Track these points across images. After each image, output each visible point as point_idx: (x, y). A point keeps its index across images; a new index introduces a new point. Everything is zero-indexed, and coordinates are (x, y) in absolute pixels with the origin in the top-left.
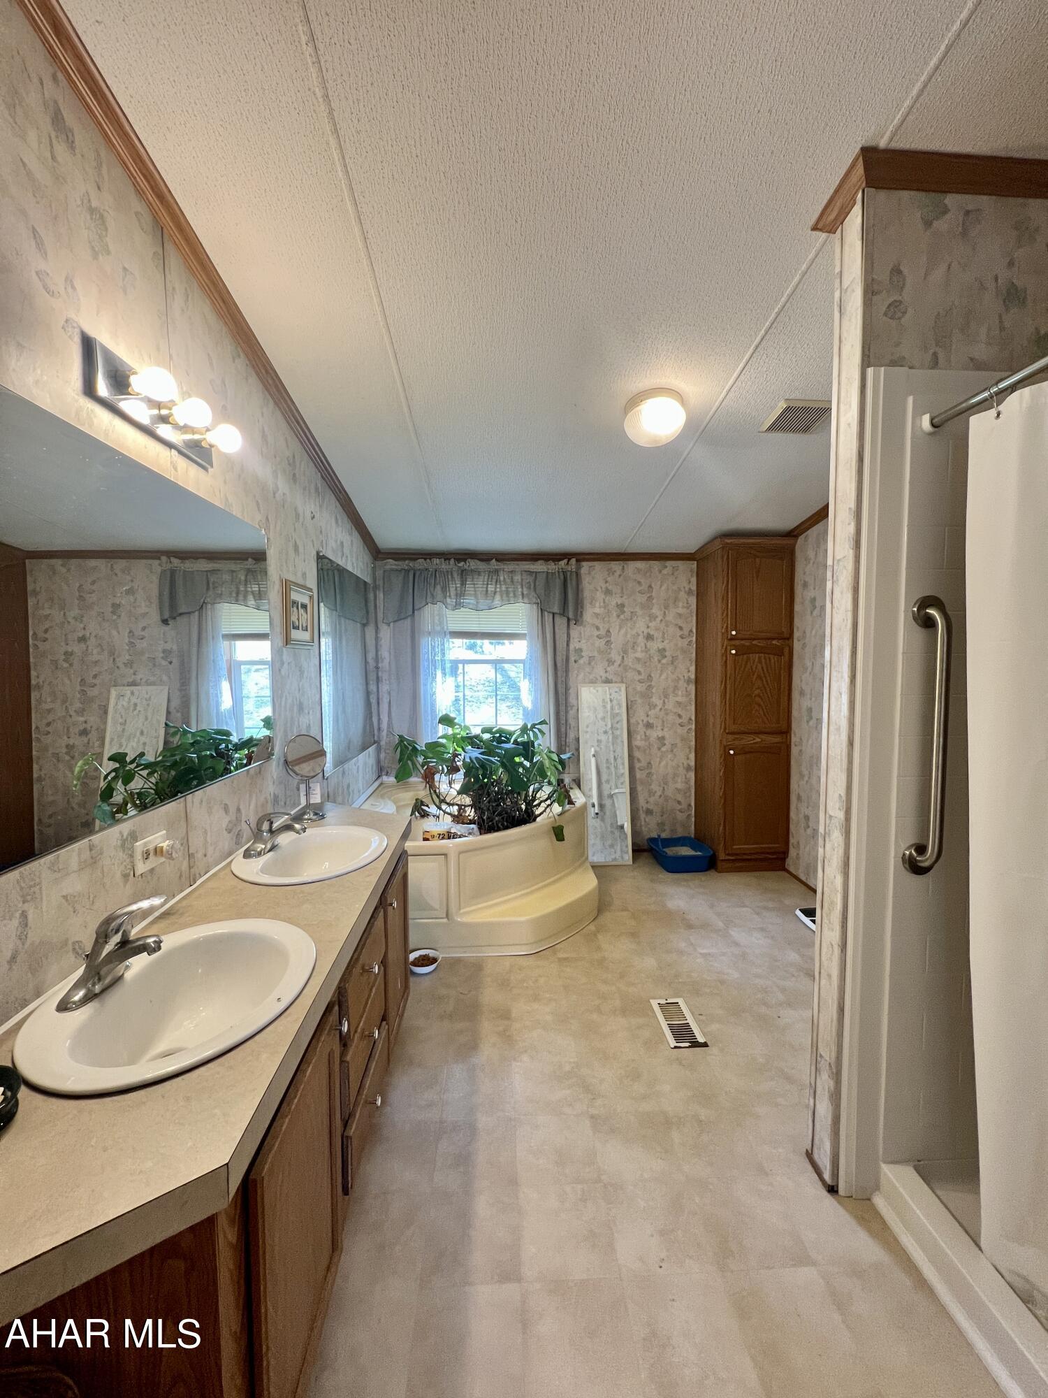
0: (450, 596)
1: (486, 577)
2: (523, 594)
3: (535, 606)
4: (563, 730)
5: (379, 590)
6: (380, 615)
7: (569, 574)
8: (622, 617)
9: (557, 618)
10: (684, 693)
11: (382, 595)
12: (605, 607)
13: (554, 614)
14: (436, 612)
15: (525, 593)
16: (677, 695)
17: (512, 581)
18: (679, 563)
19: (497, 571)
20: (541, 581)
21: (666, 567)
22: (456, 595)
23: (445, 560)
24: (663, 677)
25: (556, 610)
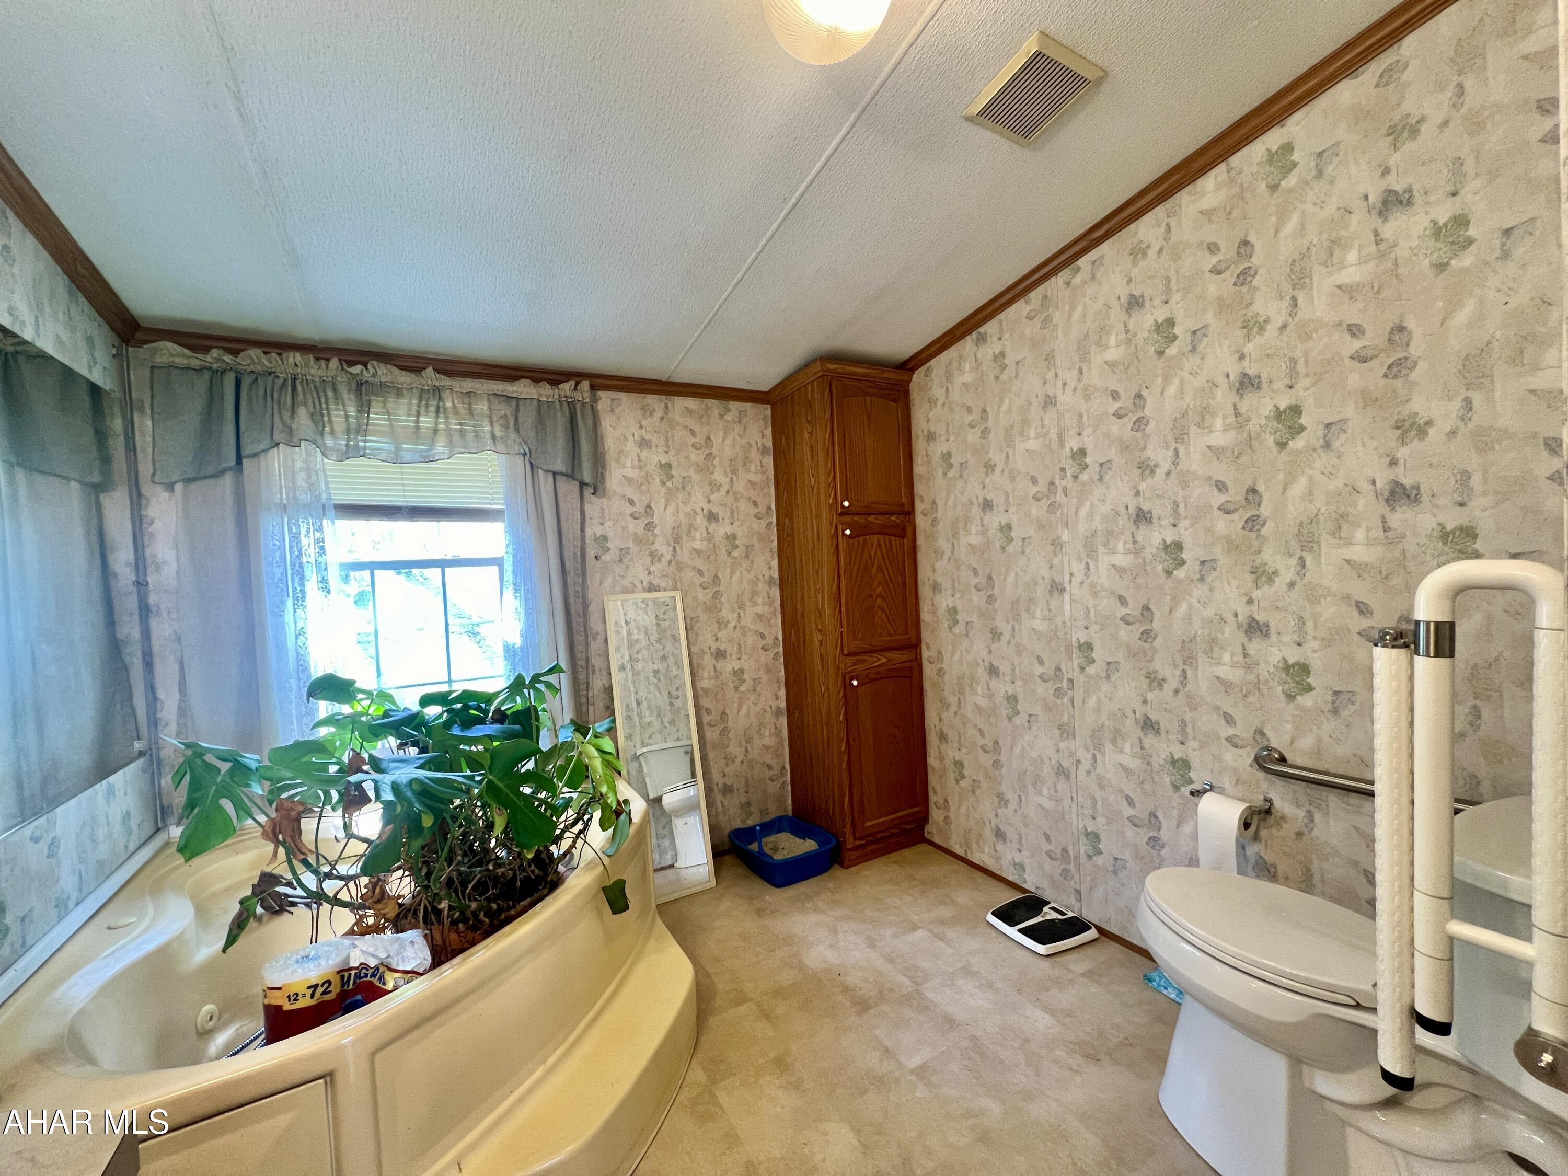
0: (332, 432)
1: (415, 402)
2: (494, 437)
3: (519, 460)
4: (582, 677)
5: (142, 411)
6: (145, 467)
7: (578, 406)
8: (669, 484)
9: (563, 484)
10: (766, 600)
11: (149, 423)
12: (641, 468)
13: (554, 474)
14: (299, 464)
15: (498, 433)
16: (755, 604)
17: (471, 412)
18: (748, 406)
19: (437, 392)
20: (528, 417)
21: (730, 410)
22: (348, 431)
23: (317, 359)
24: (736, 577)
25: (560, 465)
